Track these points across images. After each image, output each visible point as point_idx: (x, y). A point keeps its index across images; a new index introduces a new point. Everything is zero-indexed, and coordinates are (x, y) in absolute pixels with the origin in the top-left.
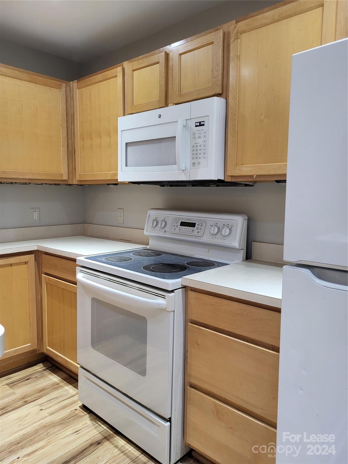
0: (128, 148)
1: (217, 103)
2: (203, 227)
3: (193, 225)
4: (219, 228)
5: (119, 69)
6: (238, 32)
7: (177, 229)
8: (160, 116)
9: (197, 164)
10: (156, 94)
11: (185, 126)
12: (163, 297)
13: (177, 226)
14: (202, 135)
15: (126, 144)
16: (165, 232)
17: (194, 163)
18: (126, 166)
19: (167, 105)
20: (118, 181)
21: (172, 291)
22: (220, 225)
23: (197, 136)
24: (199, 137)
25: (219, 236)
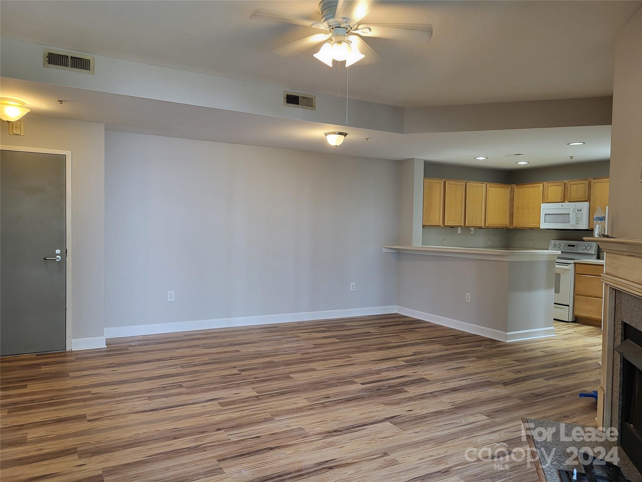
0: (546, 216)
1: (586, 204)
2: (579, 247)
3: (574, 246)
4: (586, 247)
5: (541, 184)
6: (594, 183)
7: (566, 248)
8: (562, 206)
9: (578, 224)
10: (559, 197)
11: (573, 210)
12: (568, 266)
13: (566, 247)
14: (580, 214)
15: (545, 214)
16: (560, 249)
17: (577, 223)
18: (545, 222)
19: (564, 202)
20: (541, 228)
21: (571, 264)
22: (587, 246)
23: (578, 214)
24: (579, 215)
25: (586, 249)
